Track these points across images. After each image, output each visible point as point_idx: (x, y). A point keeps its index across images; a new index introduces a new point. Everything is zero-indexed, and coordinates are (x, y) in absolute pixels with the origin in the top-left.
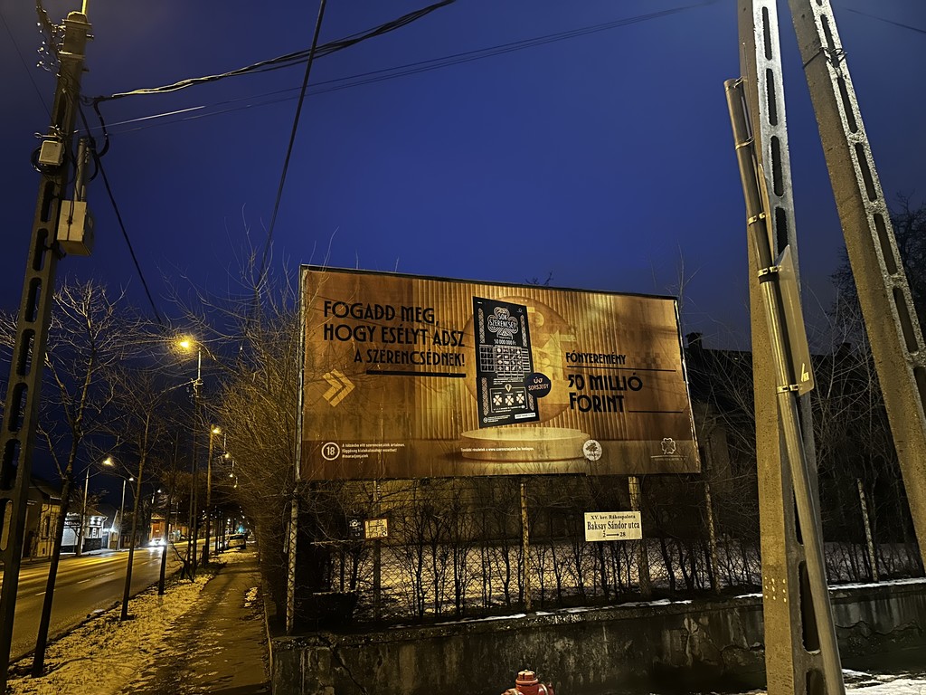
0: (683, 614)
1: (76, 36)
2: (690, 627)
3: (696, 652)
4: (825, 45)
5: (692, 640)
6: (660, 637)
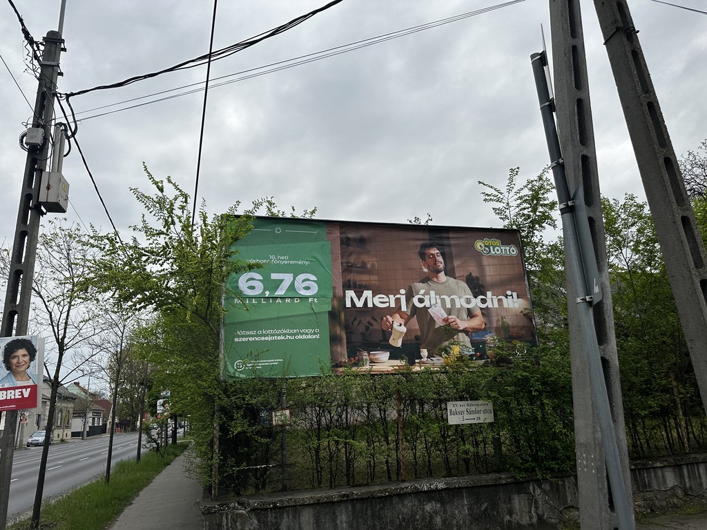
0: (528, 482)
1: (53, 49)
2: (534, 492)
3: (540, 512)
4: (621, 25)
5: (536, 502)
6: (510, 500)
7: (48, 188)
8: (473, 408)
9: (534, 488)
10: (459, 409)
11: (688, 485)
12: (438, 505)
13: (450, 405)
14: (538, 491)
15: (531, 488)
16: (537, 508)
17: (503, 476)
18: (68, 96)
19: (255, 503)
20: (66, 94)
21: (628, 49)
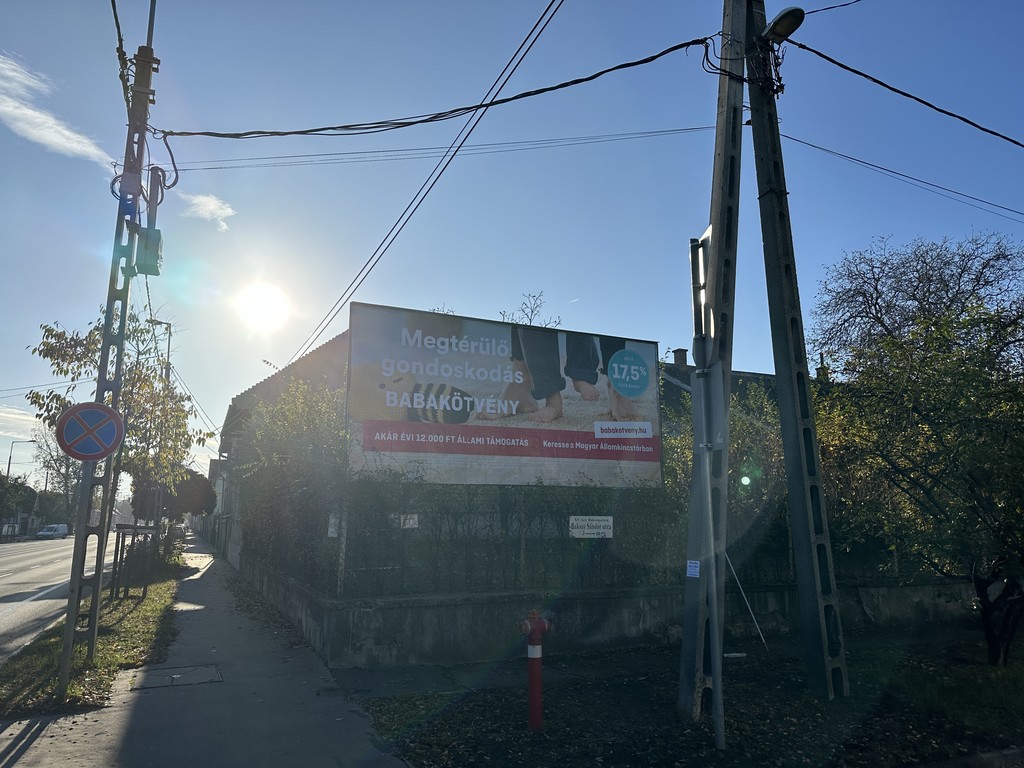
0: (639, 597)
1: (146, 70)
2: (644, 607)
4: (775, 186)
5: (645, 617)
6: (620, 612)
7: (146, 247)
8: (594, 523)
9: (644, 603)
10: (580, 523)
11: (787, 611)
12: (553, 614)
13: (572, 519)
14: (648, 607)
15: (641, 603)
16: (644, 622)
18: (166, 134)
19: (380, 602)
20: (163, 132)
21: (778, 211)
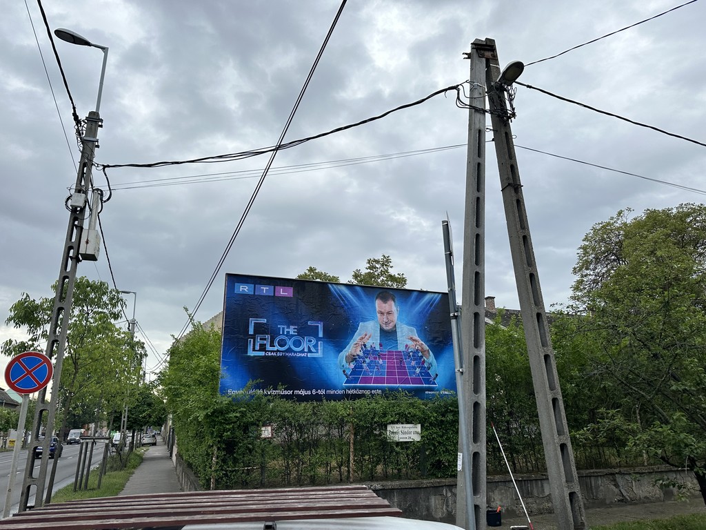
0: (442, 486)
1: (93, 127)
2: (446, 494)
3: (450, 510)
4: (511, 181)
5: (447, 502)
6: (428, 499)
7: (87, 242)
8: (406, 430)
9: (446, 491)
10: (396, 430)
13: (390, 427)
14: (449, 494)
16: (447, 506)
17: (425, 482)
18: (105, 167)
20: (103, 165)
21: (515, 199)
